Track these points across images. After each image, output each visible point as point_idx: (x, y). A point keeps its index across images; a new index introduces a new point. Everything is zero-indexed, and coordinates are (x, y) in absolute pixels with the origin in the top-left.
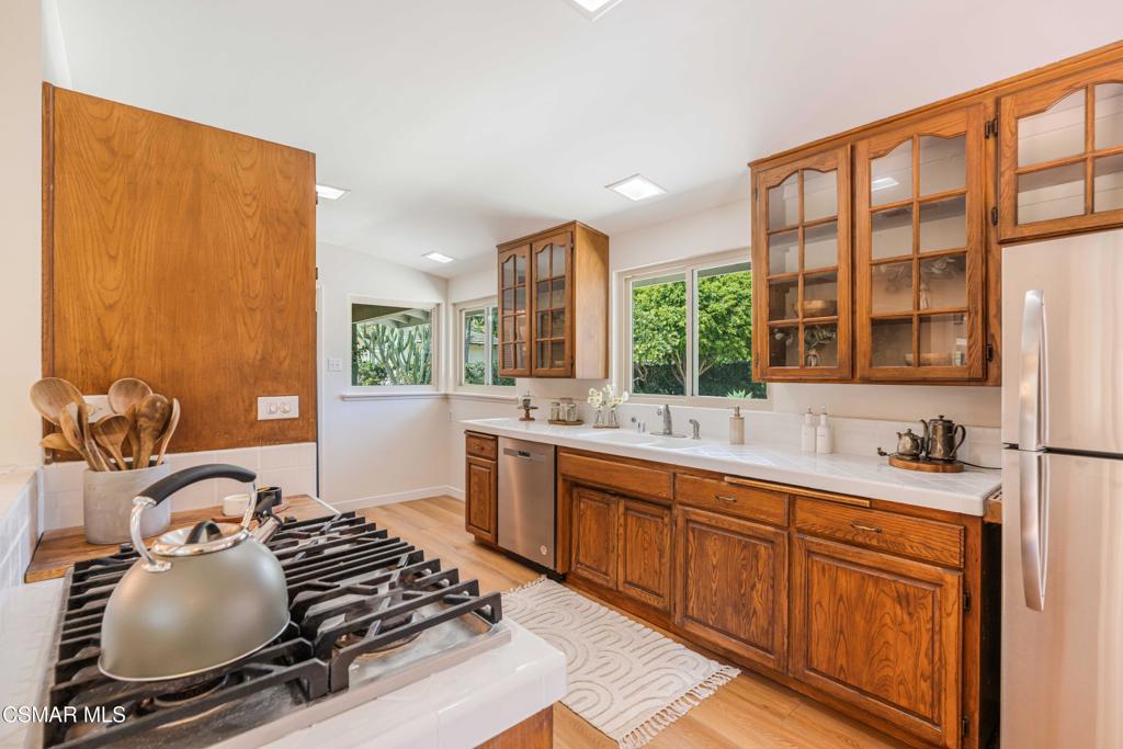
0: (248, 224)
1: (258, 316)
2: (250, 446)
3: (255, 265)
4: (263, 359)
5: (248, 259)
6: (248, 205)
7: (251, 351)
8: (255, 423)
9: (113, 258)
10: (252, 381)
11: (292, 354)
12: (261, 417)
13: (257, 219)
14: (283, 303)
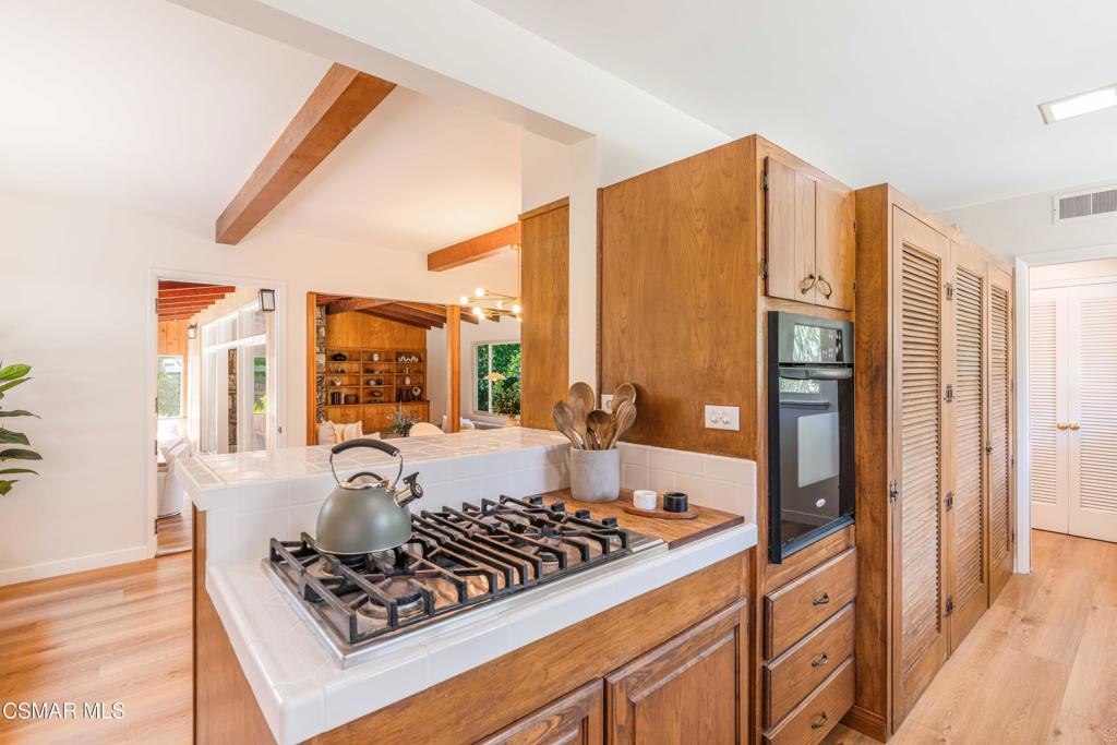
0: (699, 237)
1: (706, 325)
2: (700, 452)
3: (703, 276)
4: (710, 367)
5: (698, 272)
6: (699, 220)
7: (701, 360)
8: (703, 430)
9: (625, 295)
10: (701, 388)
11: (734, 362)
12: (708, 424)
13: (704, 231)
14: (726, 308)
